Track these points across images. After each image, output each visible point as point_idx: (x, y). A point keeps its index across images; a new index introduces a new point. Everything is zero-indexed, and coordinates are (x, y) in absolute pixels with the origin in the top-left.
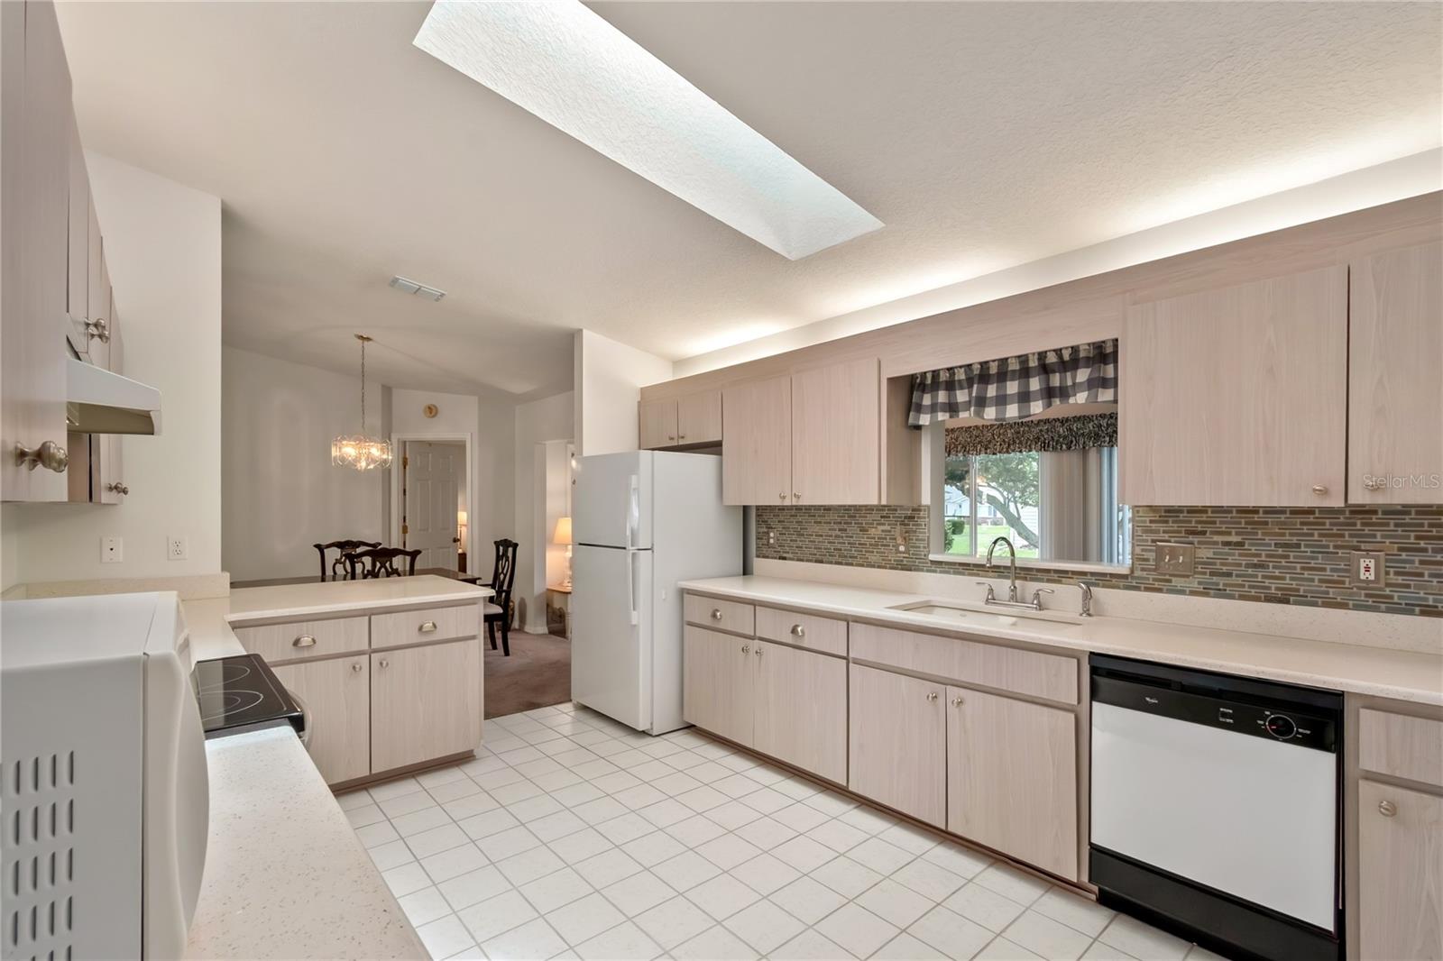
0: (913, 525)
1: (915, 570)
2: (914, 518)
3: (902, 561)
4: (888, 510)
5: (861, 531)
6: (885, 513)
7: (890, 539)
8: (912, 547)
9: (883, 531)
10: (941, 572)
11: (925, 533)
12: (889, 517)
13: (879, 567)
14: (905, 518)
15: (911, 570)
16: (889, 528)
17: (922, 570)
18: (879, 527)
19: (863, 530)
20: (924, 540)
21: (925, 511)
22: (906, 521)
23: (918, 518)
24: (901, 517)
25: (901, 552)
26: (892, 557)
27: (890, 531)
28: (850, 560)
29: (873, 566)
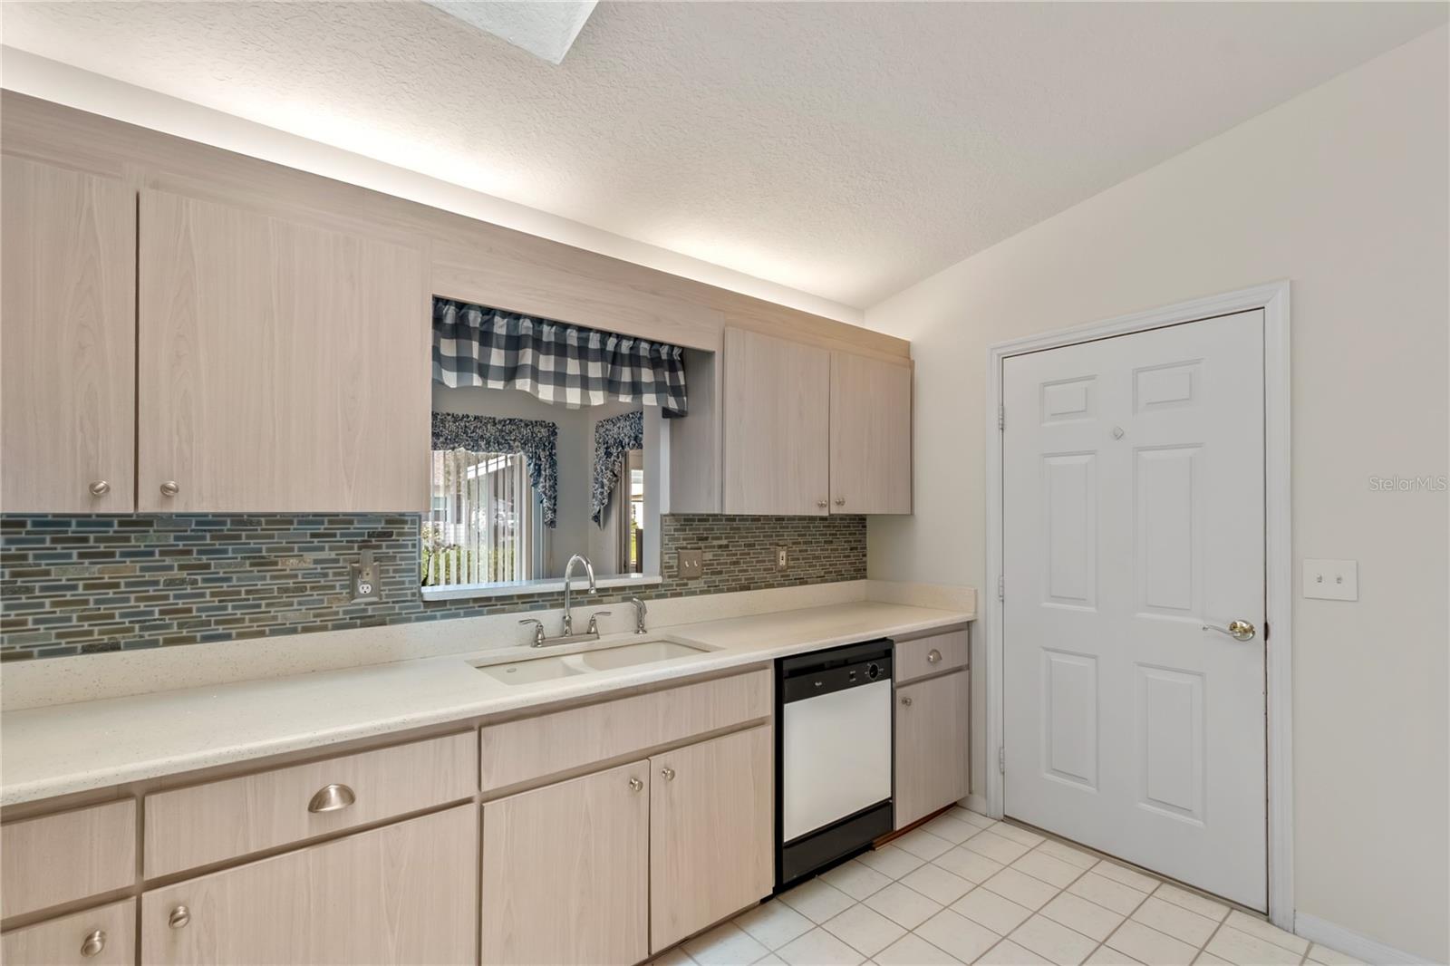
0: (388, 547)
1: (393, 622)
2: (391, 534)
3: (365, 610)
4: (331, 522)
5: (252, 565)
6: (322, 529)
7: (335, 574)
8: (385, 584)
9: (316, 562)
10: (444, 617)
11: (414, 558)
12: (334, 535)
13: (306, 630)
14: (370, 535)
15: (383, 624)
16: (333, 555)
17: (408, 620)
18: (305, 554)
19: (260, 562)
20: (413, 570)
21: (413, 522)
22: (374, 541)
23: (400, 534)
24: (362, 535)
25: (365, 595)
26: (340, 608)
27: (336, 561)
28: (221, 629)
29: (293, 631)
